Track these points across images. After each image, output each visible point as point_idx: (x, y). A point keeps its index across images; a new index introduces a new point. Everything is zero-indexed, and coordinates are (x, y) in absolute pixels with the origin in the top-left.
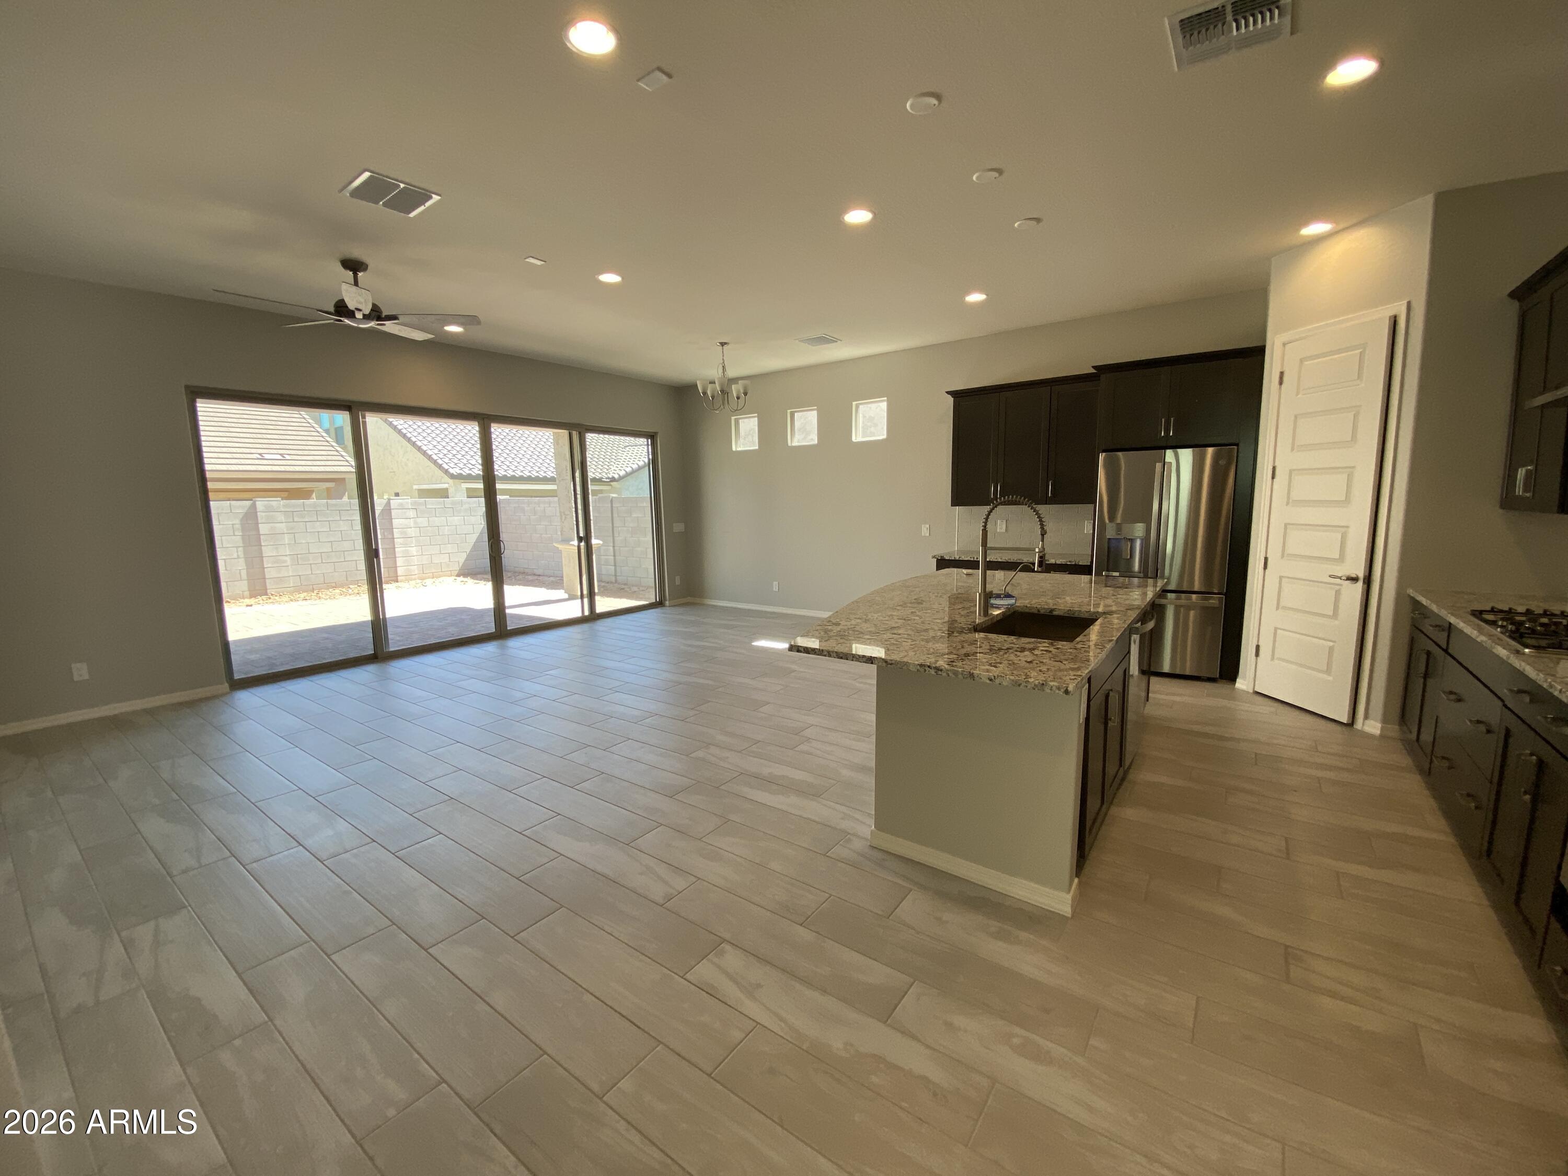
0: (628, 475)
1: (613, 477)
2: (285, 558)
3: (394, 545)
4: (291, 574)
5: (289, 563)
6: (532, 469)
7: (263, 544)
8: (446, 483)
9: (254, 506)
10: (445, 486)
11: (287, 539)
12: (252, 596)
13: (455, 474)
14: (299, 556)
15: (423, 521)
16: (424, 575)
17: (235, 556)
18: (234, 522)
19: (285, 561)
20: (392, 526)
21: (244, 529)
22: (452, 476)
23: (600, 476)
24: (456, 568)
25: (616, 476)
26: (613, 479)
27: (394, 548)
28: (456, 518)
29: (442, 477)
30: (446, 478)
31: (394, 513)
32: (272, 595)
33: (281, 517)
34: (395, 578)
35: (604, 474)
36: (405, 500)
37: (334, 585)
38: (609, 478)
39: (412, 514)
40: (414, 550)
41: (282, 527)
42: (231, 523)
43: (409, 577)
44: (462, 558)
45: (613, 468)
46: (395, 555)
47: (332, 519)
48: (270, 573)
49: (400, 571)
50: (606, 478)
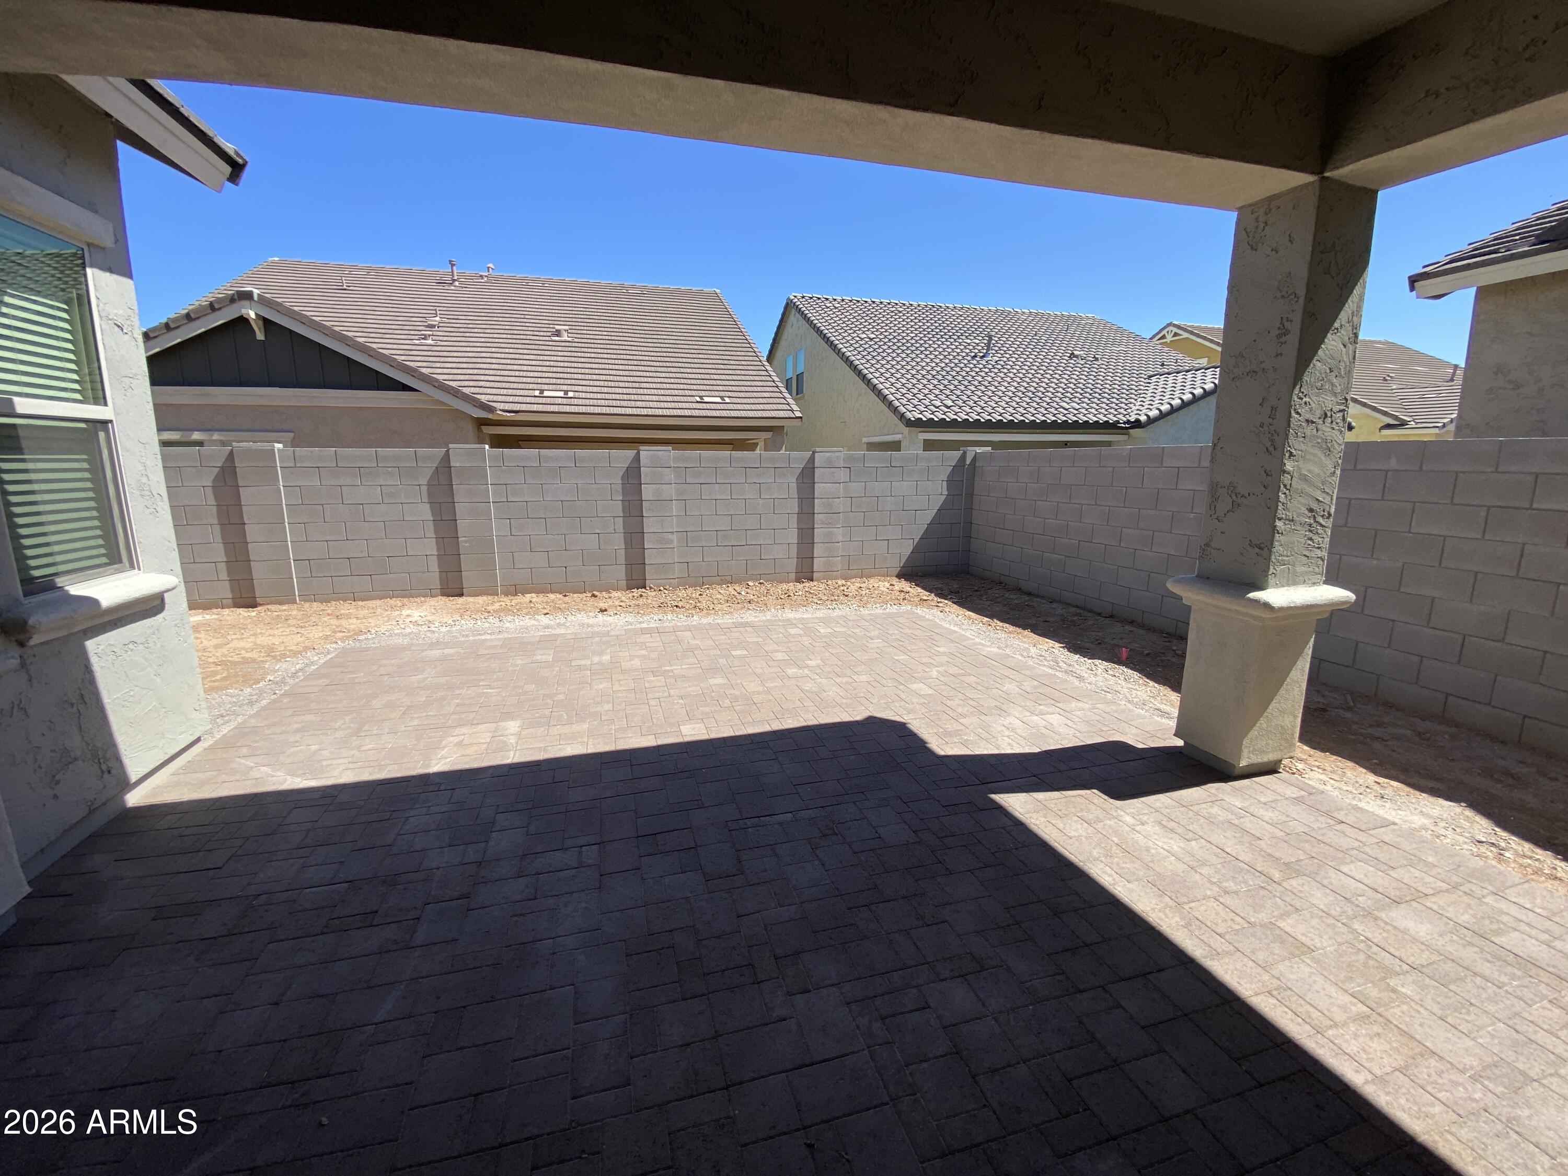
0: (1163, 416)
1: (1138, 421)
2: (670, 536)
3: (813, 524)
4: (676, 561)
5: (675, 544)
6: (1025, 412)
7: (645, 514)
8: (901, 433)
9: (637, 458)
10: (898, 437)
11: (675, 508)
12: (629, 588)
13: (913, 419)
14: (689, 533)
15: (856, 488)
16: (850, 571)
17: (611, 530)
18: (613, 481)
19: (672, 541)
20: (814, 494)
21: (624, 492)
22: (909, 423)
23: (1115, 419)
24: (897, 564)
25: (1143, 418)
26: (1137, 424)
27: (813, 528)
28: (905, 483)
29: (896, 425)
30: (902, 427)
31: (818, 473)
32: (651, 588)
33: (670, 475)
34: (809, 575)
35: (1120, 416)
36: (837, 454)
37: (729, 578)
38: (1128, 422)
39: (843, 475)
40: (839, 533)
41: (670, 491)
42: (608, 482)
43: (829, 574)
44: (907, 549)
45: (1134, 408)
46: (813, 539)
47: (735, 481)
48: (651, 558)
49: (818, 564)
50: (1124, 423)
